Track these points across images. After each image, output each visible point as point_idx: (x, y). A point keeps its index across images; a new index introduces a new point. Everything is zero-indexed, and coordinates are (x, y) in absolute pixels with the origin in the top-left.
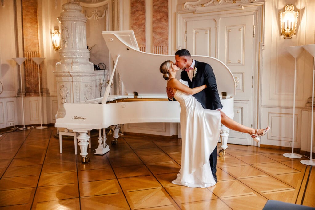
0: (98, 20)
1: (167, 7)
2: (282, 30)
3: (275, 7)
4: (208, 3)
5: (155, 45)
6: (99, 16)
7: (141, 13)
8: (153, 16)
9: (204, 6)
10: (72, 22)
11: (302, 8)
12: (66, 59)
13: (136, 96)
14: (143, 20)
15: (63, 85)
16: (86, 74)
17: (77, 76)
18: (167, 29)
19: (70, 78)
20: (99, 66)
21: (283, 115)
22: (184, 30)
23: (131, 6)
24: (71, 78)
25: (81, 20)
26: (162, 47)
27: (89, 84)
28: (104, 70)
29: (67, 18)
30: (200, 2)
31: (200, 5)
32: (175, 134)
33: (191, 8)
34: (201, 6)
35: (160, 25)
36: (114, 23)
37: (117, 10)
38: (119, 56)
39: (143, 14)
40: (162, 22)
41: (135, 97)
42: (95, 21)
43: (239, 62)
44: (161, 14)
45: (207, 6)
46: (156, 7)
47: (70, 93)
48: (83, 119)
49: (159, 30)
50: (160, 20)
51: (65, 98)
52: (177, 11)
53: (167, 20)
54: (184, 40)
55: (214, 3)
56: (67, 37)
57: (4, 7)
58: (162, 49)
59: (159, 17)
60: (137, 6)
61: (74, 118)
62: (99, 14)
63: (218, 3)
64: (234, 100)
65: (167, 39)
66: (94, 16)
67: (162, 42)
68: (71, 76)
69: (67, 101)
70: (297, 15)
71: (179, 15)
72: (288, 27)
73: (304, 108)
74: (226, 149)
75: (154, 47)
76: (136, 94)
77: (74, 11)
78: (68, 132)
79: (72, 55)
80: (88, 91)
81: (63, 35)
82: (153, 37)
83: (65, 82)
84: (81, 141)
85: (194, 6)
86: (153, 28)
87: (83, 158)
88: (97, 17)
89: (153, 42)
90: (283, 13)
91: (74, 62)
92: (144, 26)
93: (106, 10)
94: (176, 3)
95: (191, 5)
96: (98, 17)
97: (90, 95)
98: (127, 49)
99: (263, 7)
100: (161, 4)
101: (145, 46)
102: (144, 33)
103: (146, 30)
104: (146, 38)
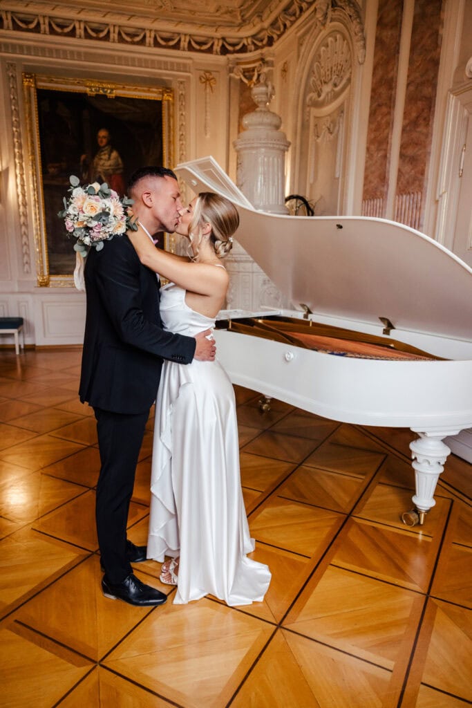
5: (400, 191)
6: (331, 133)
7: (386, 110)
8: (404, 114)
10: (249, 151)
14: (386, 127)
22: (461, 144)
23: (371, 97)
26: (411, 196)
35: (414, 135)
39: (389, 113)
40: (418, 127)
41: (304, 317)
42: (325, 145)
44: (420, 104)
46: (412, 88)
49: (410, 151)
50: (416, 123)
54: (458, 172)
57: (208, 136)
58: (411, 203)
59: (414, 115)
60: (380, 94)
62: (331, 128)
67: (414, 181)
71: (451, 99)
82: (400, 171)
86: (402, 146)
88: (329, 136)
93: (340, 117)
101: (383, 196)
102: (386, 161)
103: (390, 154)
104: (389, 175)
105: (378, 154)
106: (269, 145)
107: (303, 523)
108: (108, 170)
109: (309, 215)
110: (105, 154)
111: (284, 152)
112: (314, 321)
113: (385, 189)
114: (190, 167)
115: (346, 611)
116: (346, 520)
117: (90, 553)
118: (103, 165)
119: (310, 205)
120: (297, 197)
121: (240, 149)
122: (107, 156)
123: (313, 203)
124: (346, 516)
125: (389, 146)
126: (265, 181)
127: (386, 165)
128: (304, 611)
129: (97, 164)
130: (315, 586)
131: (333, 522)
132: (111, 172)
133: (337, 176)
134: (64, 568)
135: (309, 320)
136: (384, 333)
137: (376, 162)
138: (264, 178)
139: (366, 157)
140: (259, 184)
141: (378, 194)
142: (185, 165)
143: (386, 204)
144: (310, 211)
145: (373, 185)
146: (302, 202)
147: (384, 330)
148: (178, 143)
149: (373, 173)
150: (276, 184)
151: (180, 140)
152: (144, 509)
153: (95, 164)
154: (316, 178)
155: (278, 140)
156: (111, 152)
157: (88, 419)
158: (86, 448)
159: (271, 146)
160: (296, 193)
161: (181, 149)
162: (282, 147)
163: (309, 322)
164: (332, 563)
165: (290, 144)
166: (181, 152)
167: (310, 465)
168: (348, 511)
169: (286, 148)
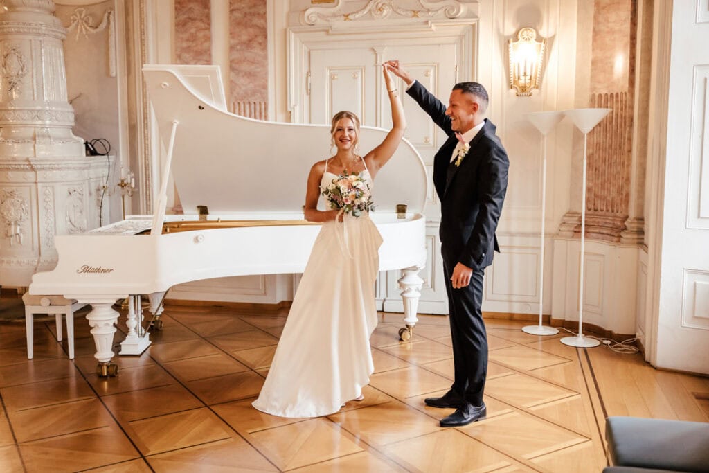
0: (89, 36)
1: (263, 16)
2: (512, 79)
3: (498, 30)
4: (357, 12)
5: (236, 100)
6: (91, 27)
7: (202, 25)
8: (231, 34)
9: (351, 20)
10: (30, 37)
11: (550, 36)
12: (16, 126)
13: (203, 216)
14: (206, 41)
15: (9, 191)
16: (70, 166)
17: (49, 168)
18: (265, 66)
19: (31, 174)
20: (92, 146)
21: (515, 250)
22: (306, 69)
23: (176, 9)
24: (33, 173)
25: (54, 34)
26: (253, 105)
27: (76, 187)
28: (107, 154)
29: (19, 28)
30: (340, 10)
31: (340, 16)
32: (285, 299)
33: (320, 22)
34: (343, 18)
35: (248, 54)
36: (131, 45)
37: (140, 16)
38: (177, 122)
39: (206, 29)
40: (252, 49)
41: (201, 218)
42: (79, 37)
43: (426, 141)
44: (251, 30)
45: (355, 20)
46: (238, 15)
47: (29, 209)
48: (104, 271)
49: (245, 67)
50: (248, 44)
51: (16, 224)
52: (288, 25)
53: (263, 45)
54: (305, 91)
55: (371, 14)
56: (20, 72)
58: (253, 110)
59: (245, 38)
60: (190, 9)
61: (80, 270)
62: (91, 21)
63: (381, 14)
64: (427, 222)
65: (265, 87)
66: (77, 25)
67: (254, 93)
68: (33, 169)
69: (21, 230)
70: (543, 49)
71: (292, 35)
72: (525, 73)
73: (558, 235)
74: (415, 326)
75: (234, 104)
76: (204, 211)
77: (37, 11)
78: (50, 305)
79: (33, 119)
80: (74, 206)
81: (8, 69)
82: (231, 82)
83: (17, 184)
84: (101, 324)
85: (328, 17)
86: (232, 62)
87: (101, 365)
88: (86, 30)
89: (232, 93)
90: (516, 43)
91: (39, 136)
92: (210, 55)
93: (110, 13)
94: (286, 9)
95: (319, 15)
96: (88, 28)
97: (79, 214)
98: (200, 107)
99: (474, 29)
100: (250, 8)
133: (113, 74)
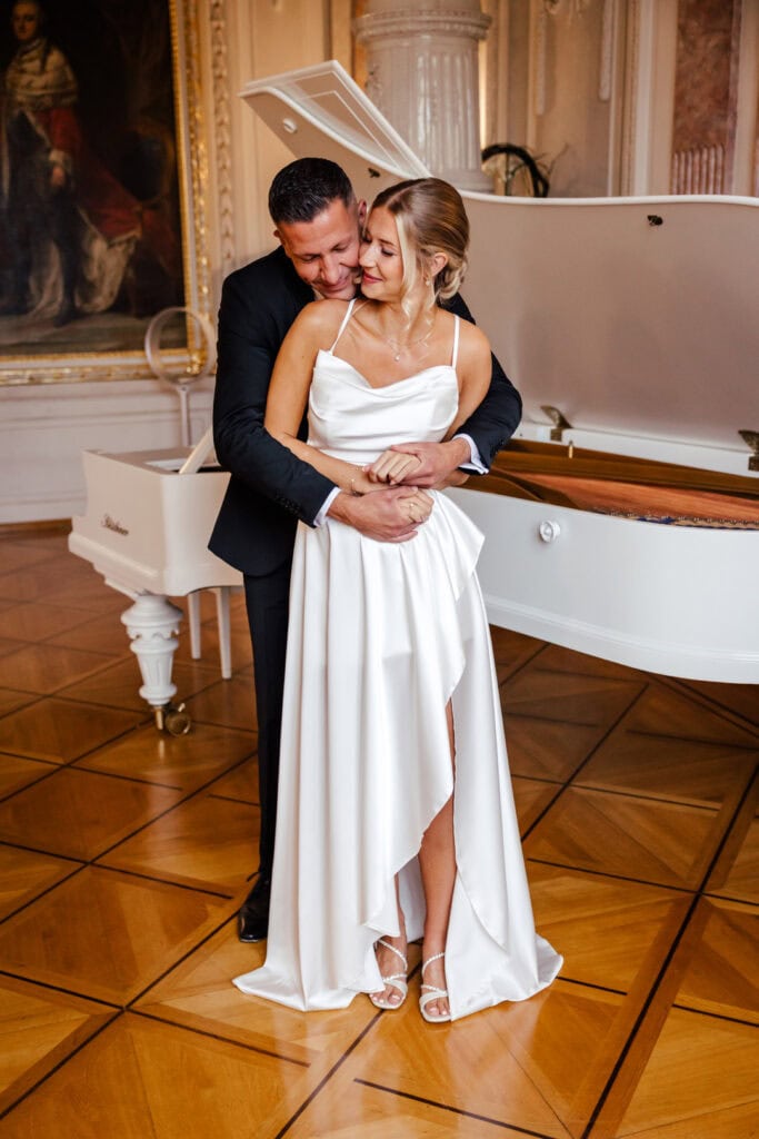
48: (122, 531)
61: (103, 523)
98: (371, 172)
101: (725, 140)
102: (728, 59)
103: (738, 40)
104: (736, 91)
105: (708, 41)
106: (442, 26)
107: (597, 916)
108: (43, 96)
109: (537, 195)
110: (31, 60)
111: (477, 41)
112: (578, 444)
113: (729, 123)
114: (279, 88)
115: (726, 1105)
116: (693, 906)
117: (117, 1010)
118: (29, 86)
119: (540, 168)
120: (509, 150)
121: (372, 36)
122: (37, 63)
123: (547, 161)
124: (693, 895)
125: (734, 20)
126: (433, 114)
127: (728, 68)
128: (631, 1112)
129: (14, 85)
130: (646, 1055)
131: (664, 912)
132: (48, 101)
133: (605, 95)
134: (62, 1046)
135: (565, 442)
136: (751, 468)
137: (704, 59)
138: (433, 106)
139: (678, 50)
140: (421, 119)
141: (712, 135)
142: (268, 84)
143: (732, 159)
144: (541, 186)
145: (697, 115)
146: (520, 161)
147: (751, 460)
148: (207, 27)
149: (696, 85)
150: (461, 118)
151: (213, 18)
152: (221, 906)
153: (8, 85)
154: (550, 102)
155: (463, 14)
156: (47, 52)
157: (46, 702)
158: (58, 770)
159: (448, 27)
160: (502, 140)
161: (215, 41)
162: (472, 30)
163: (566, 449)
164: (677, 1002)
165: (489, 20)
166: (216, 48)
167: (591, 784)
168: (695, 884)
169: (481, 32)
